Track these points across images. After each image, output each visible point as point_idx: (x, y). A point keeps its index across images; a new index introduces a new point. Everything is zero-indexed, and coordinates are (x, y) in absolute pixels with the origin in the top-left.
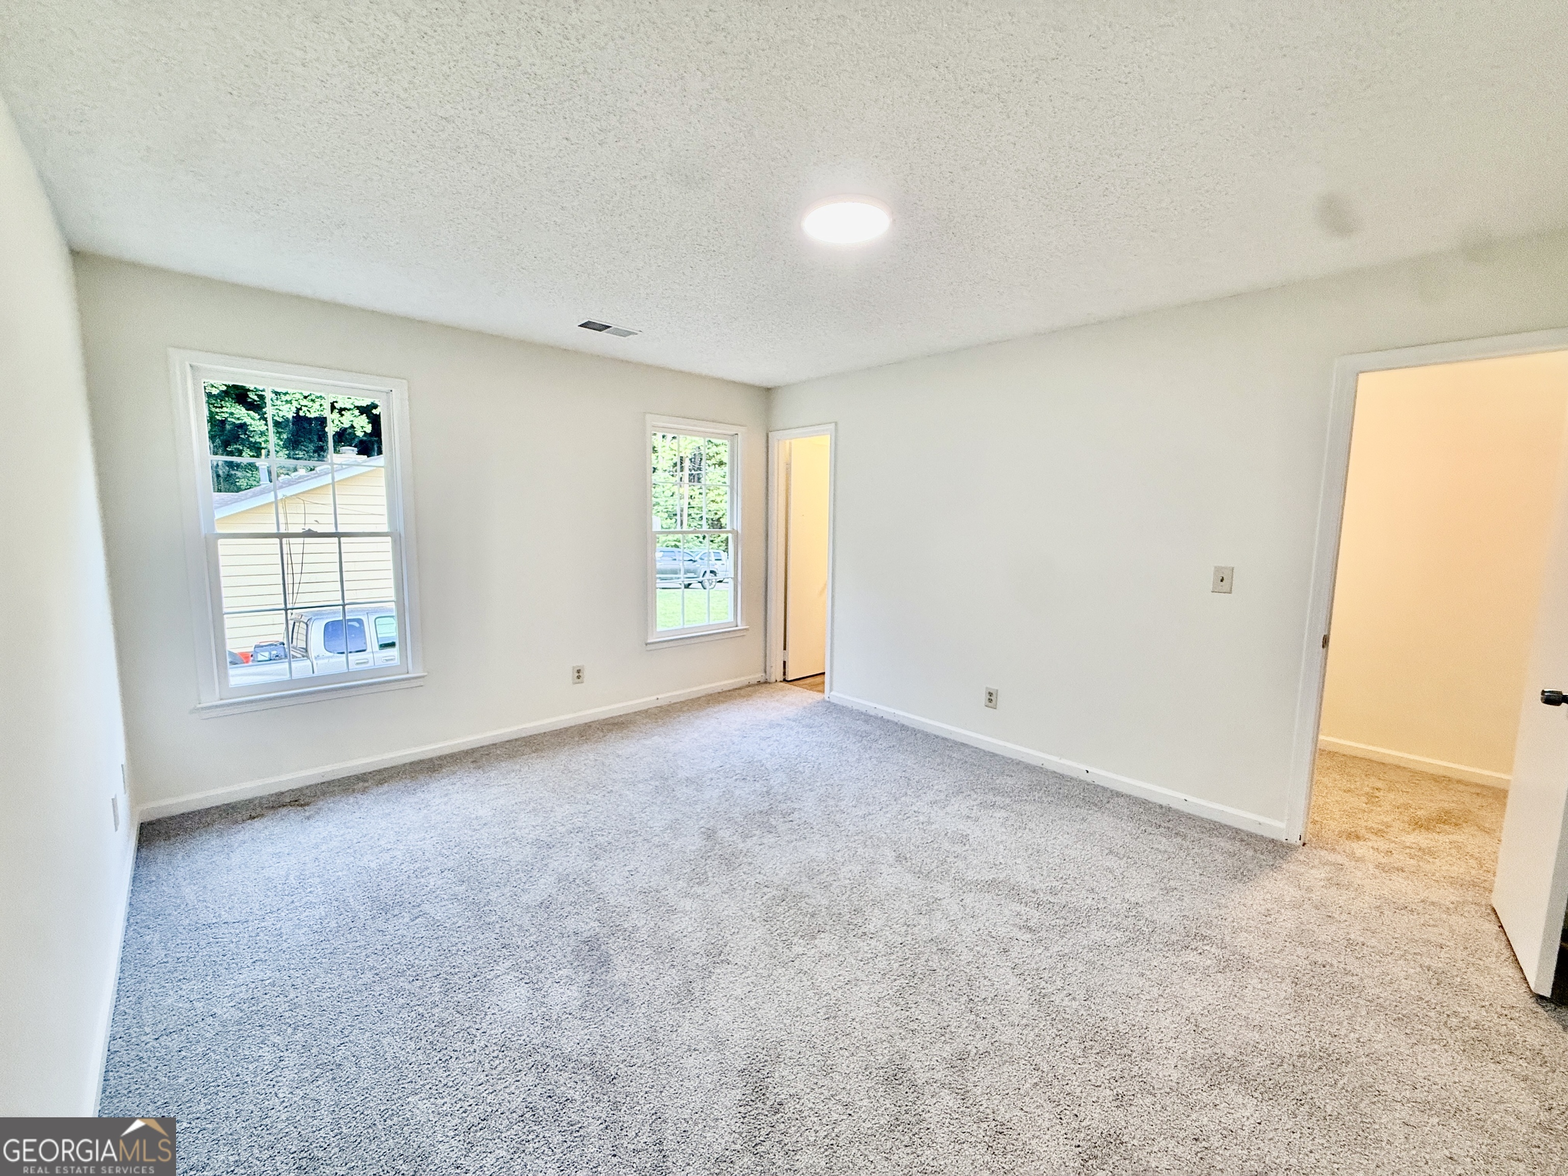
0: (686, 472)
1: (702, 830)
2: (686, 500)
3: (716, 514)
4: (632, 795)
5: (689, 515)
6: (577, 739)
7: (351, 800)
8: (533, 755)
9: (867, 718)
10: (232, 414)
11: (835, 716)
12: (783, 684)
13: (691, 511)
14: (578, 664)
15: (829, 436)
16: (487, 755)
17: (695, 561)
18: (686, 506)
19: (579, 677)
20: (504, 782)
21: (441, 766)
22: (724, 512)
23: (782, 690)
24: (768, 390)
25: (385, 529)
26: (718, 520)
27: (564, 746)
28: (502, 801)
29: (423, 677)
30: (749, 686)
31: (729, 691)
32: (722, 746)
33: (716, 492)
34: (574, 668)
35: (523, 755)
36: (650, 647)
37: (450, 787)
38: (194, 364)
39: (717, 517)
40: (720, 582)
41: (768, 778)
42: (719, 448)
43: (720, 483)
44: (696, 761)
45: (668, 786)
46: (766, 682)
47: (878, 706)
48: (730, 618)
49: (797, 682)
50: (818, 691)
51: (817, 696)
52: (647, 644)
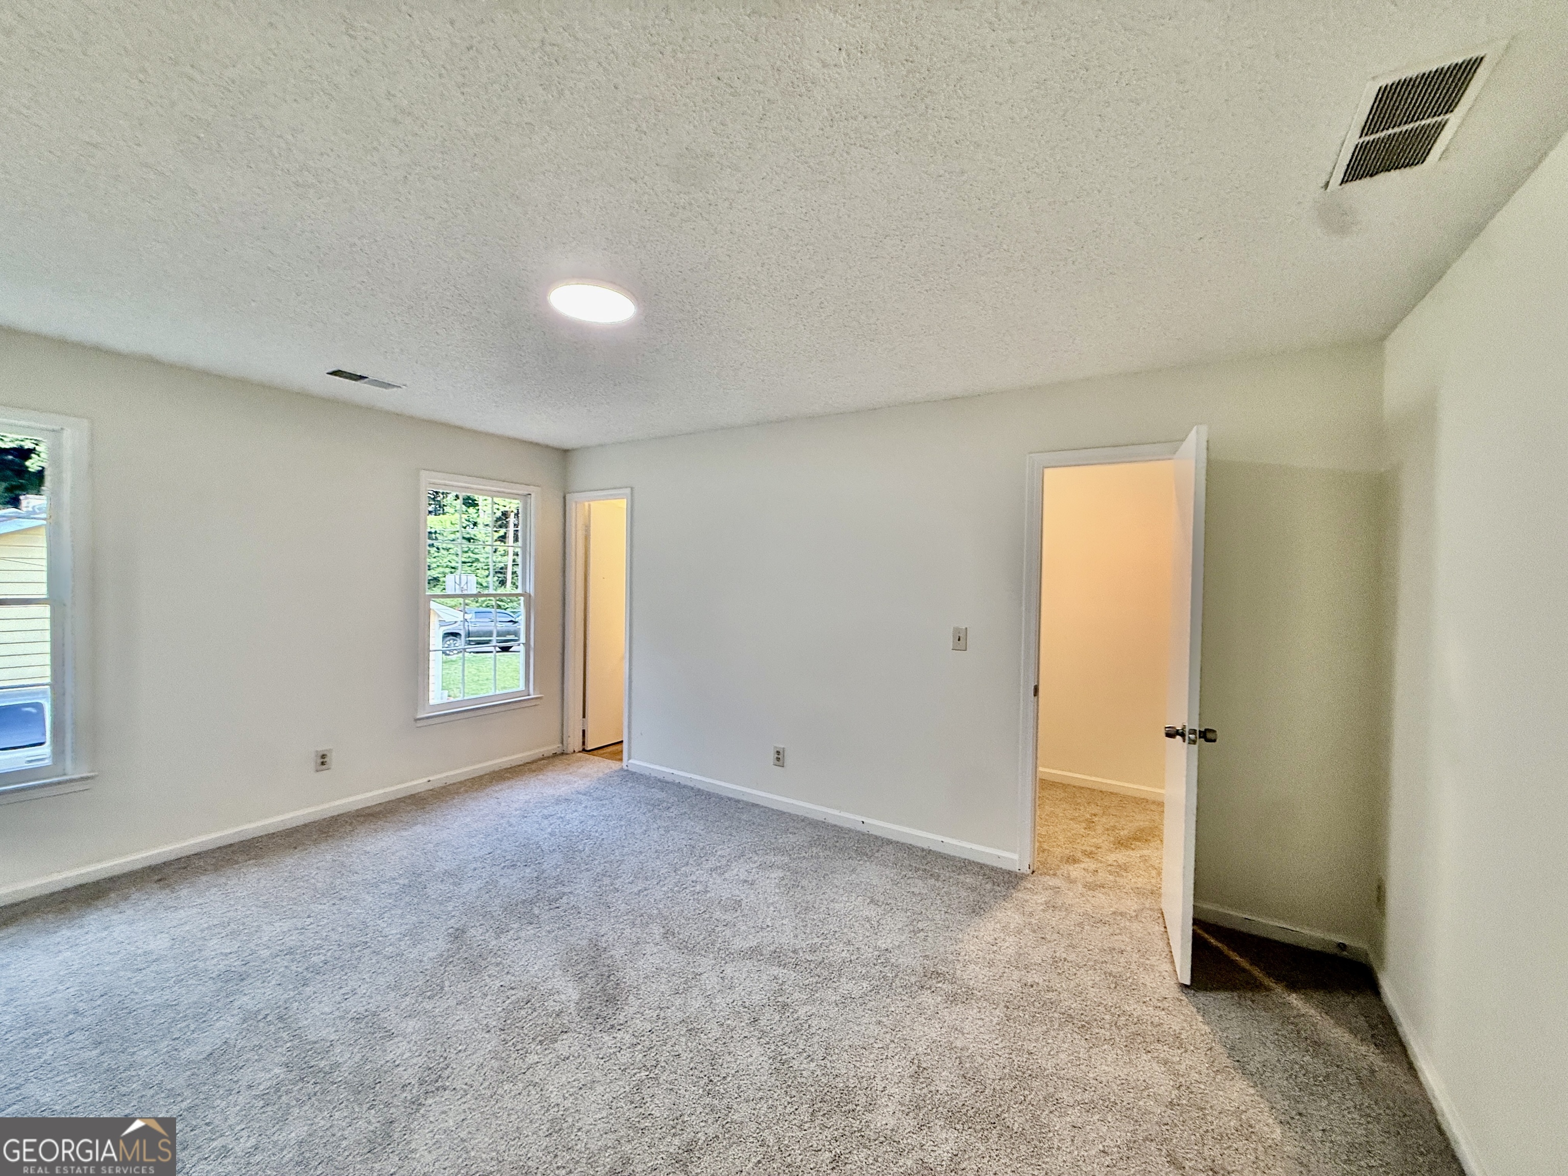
1: (450, 931)
2: (511, 557)
5: (514, 573)
6: (314, 837)
8: (248, 863)
9: (663, 784)
11: (630, 785)
12: (582, 754)
13: (516, 569)
14: (322, 748)
15: (625, 500)
16: (180, 870)
17: (515, 622)
18: (510, 564)
19: (323, 763)
20: (198, 901)
23: (579, 761)
24: (564, 454)
25: (41, 594)
27: (296, 847)
28: (188, 927)
29: (92, 778)
30: (542, 759)
31: (518, 766)
32: (496, 829)
34: (317, 753)
35: (232, 865)
36: (420, 724)
41: (542, 861)
44: (460, 850)
45: (419, 883)
46: (562, 754)
47: (677, 772)
48: (522, 687)
49: (595, 752)
50: (616, 760)
51: (614, 765)
52: (417, 720)
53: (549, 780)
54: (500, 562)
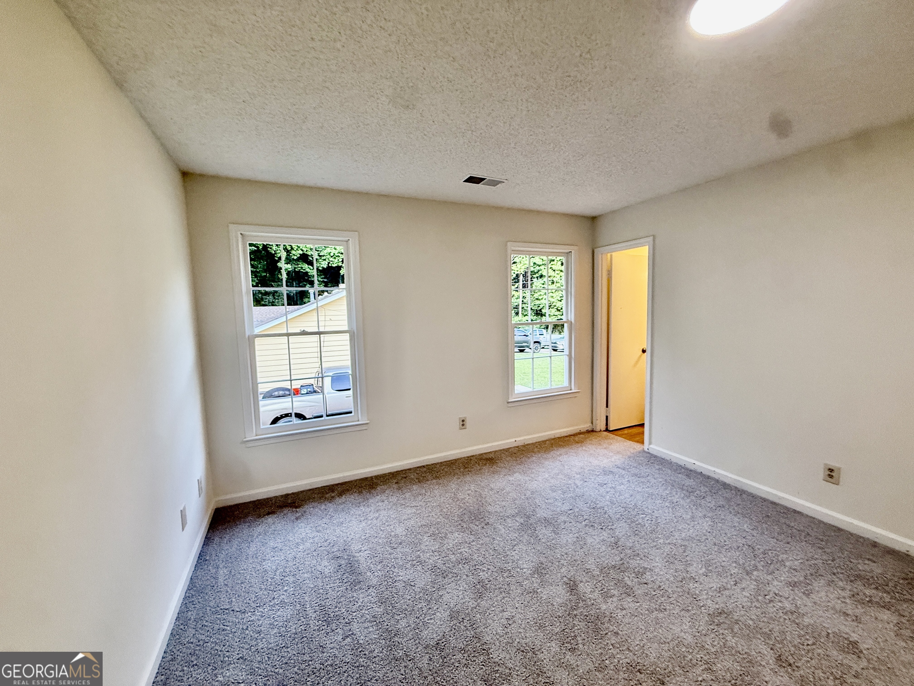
0: (521, 283)
1: (565, 579)
2: (521, 299)
3: (539, 306)
4: (503, 530)
5: (523, 308)
6: (462, 470)
7: (323, 507)
8: (434, 481)
9: (689, 472)
10: (302, 268)
11: (657, 467)
12: (605, 433)
13: (524, 305)
14: (462, 416)
15: (647, 247)
16: (405, 478)
17: (527, 336)
18: (521, 303)
19: (463, 425)
20: (414, 504)
21: (377, 485)
22: (544, 305)
23: (606, 438)
24: (593, 220)
25: (346, 328)
26: (540, 310)
27: (454, 475)
28: (412, 522)
29: (367, 424)
30: (580, 433)
31: (566, 437)
32: (568, 488)
33: (539, 294)
34: (460, 418)
35: (428, 480)
36: (510, 405)
37: (380, 504)
38: (242, 233)
39: (540, 308)
40: (543, 348)
41: (613, 527)
42: (541, 267)
43: (542, 288)
44: (550, 501)
45: (531, 525)
46: (593, 431)
47: (697, 463)
48: (566, 384)
49: (616, 432)
50: (638, 442)
51: (638, 447)
52: (508, 403)
53: (592, 452)
54: (515, 302)
